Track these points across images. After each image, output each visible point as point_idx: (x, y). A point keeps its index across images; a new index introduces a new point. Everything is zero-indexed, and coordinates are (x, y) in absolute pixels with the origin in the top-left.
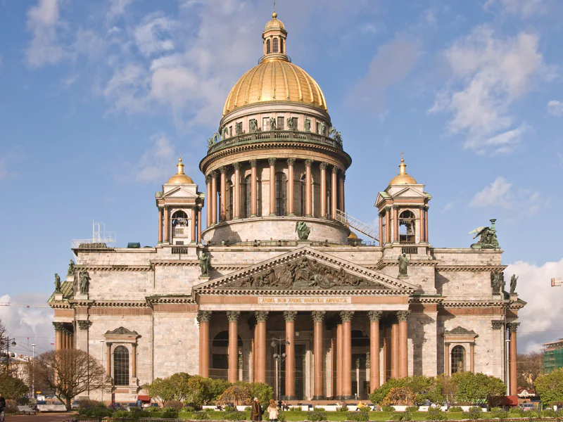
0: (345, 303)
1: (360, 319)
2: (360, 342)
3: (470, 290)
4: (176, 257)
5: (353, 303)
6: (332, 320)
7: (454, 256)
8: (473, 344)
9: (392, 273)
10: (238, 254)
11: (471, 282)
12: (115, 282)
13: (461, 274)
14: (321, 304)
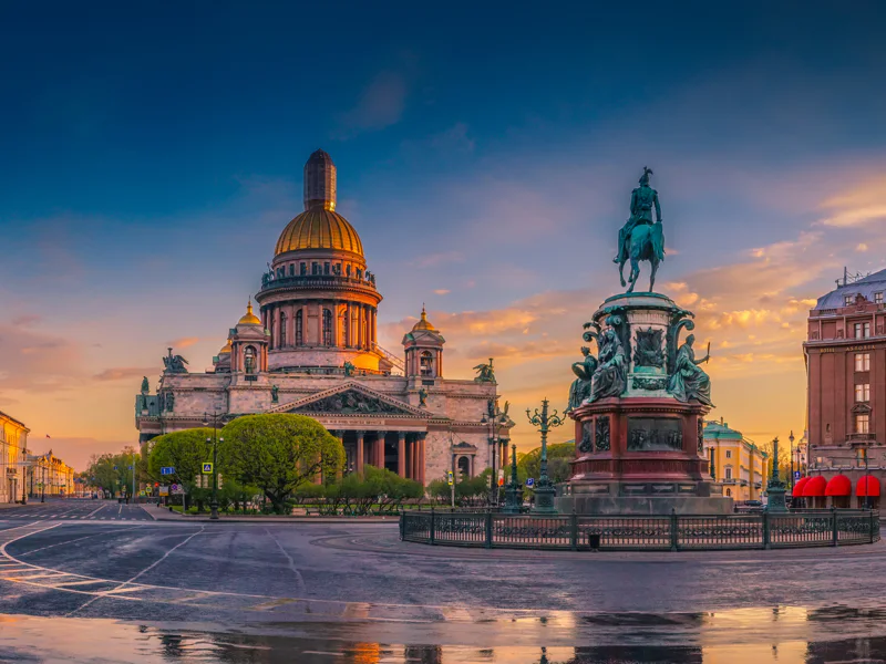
0: (380, 424)
1: (392, 437)
2: (391, 451)
3: (473, 414)
4: (248, 384)
5: (386, 424)
6: (371, 437)
7: (462, 387)
8: (473, 456)
9: (414, 401)
10: (296, 381)
11: (474, 407)
12: (195, 402)
13: (467, 401)
14: (361, 424)
